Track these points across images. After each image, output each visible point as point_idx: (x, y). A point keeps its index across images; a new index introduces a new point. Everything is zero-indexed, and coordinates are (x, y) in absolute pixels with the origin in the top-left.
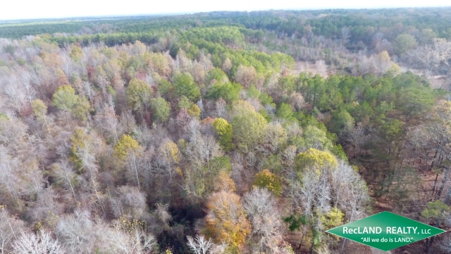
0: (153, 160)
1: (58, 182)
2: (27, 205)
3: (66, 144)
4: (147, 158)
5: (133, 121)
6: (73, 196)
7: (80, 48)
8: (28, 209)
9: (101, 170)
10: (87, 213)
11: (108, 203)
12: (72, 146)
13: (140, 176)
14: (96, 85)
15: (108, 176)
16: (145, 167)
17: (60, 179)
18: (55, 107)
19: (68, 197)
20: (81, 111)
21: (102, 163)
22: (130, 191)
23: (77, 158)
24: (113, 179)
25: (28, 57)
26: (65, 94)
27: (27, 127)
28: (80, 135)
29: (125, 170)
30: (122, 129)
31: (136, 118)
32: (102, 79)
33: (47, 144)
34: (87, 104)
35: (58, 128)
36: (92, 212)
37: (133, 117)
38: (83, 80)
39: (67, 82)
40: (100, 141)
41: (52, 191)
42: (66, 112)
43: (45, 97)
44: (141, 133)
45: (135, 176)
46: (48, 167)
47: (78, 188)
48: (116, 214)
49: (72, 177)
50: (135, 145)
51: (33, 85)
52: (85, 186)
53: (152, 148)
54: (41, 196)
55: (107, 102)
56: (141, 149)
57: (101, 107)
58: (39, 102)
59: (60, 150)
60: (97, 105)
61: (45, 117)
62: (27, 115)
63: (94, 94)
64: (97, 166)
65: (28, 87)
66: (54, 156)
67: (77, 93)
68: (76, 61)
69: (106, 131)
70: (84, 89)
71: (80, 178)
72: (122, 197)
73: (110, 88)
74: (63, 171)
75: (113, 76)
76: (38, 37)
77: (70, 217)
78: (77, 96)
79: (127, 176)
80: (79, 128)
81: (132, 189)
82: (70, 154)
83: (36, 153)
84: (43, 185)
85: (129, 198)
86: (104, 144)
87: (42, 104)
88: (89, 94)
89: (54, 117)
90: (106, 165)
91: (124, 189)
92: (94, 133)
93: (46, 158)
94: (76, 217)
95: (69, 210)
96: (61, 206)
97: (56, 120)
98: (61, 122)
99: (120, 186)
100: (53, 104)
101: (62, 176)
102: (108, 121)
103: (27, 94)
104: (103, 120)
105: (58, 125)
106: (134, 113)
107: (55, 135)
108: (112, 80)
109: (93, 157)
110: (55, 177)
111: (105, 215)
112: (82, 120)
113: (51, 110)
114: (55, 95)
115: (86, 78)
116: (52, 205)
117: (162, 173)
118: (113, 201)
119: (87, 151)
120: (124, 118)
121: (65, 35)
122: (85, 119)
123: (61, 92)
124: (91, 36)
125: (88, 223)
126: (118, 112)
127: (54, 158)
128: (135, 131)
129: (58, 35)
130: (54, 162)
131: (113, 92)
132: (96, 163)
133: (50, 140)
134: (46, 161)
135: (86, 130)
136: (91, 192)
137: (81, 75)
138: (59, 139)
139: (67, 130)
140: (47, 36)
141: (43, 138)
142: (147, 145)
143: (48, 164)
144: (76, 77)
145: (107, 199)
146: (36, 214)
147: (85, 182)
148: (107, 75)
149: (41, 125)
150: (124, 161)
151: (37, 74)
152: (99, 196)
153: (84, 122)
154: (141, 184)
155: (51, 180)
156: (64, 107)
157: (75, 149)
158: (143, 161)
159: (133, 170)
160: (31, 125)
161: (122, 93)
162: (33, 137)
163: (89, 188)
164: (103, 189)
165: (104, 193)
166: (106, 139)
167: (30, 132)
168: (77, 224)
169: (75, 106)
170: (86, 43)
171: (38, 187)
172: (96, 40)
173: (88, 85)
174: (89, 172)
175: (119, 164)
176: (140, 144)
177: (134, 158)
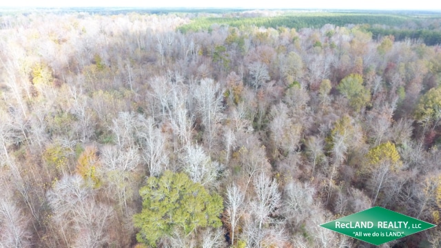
0: (408, 184)
1: (307, 152)
2: (279, 156)
3: (330, 125)
4: (402, 178)
5: (409, 133)
6: (312, 171)
9: (346, 163)
10: (313, 190)
11: (335, 195)
12: (334, 129)
13: (382, 191)
14: (387, 82)
15: (350, 171)
16: (393, 185)
17: (310, 151)
18: (339, 90)
19: (308, 168)
20: (359, 102)
21: (350, 157)
22: (361, 199)
23: (331, 140)
24: (353, 177)
25: (341, 43)
26: (354, 83)
27: (309, 99)
28: (345, 122)
29: (369, 176)
30: (390, 135)
31: (414, 131)
32: (397, 78)
33: (315, 119)
34: (367, 98)
35: (331, 109)
36: (319, 193)
37: (412, 128)
38: (377, 73)
39: (361, 72)
40: (359, 136)
41: (300, 157)
42: (345, 98)
43: (335, 79)
44: (410, 149)
45: (376, 188)
46: (307, 137)
47: (319, 166)
48: (337, 209)
49: (320, 154)
50: (396, 157)
51: (331, 66)
52: (326, 168)
53: (415, 172)
54: (290, 155)
55: (390, 103)
56: (400, 166)
57: (381, 105)
58: (328, 82)
59: (323, 127)
60: (378, 102)
61: (325, 95)
62: (314, 90)
63: (380, 90)
64: (345, 157)
65: (327, 67)
66: (316, 131)
67: (365, 84)
68: (380, 53)
69: (372, 130)
70: (373, 82)
71: (325, 159)
72: (351, 198)
73: (402, 90)
74: (316, 146)
76: (357, 27)
77: (299, 184)
78: (362, 87)
79: (368, 183)
80: (347, 116)
81: (366, 198)
82: (329, 135)
83: (304, 122)
84: (296, 147)
85: (357, 205)
86: (363, 142)
87: (328, 84)
88: (375, 89)
89: (333, 99)
90: (354, 161)
91: (357, 192)
92: (358, 127)
93: (309, 129)
94: (303, 187)
95: (302, 179)
96: (300, 172)
97: (333, 102)
98: (336, 105)
99: (356, 187)
100: (338, 87)
101: (313, 150)
102: (379, 121)
103: (323, 73)
104: (375, 119)
105: (332, 106)
106: (415, 124)
107: (325, 114)
108: (408, 83)
109: (345, 148)
110: (307, 147)
111: (327, 203)
112: (355, 110)
113: (334, 92)
114: (343, 80)
115: (381, 73)
116: (294, 167)
117: (410, 205)
118: (341, 195)
119: (343, 138)
120: (400, 125)
122: (358, 110)
123: (350, 79)
125: (310, 199)
126: (396, 117)
127: (314, 131)
128: (405, 144)
129: (377, 26)
130: (313, 135)
131: (403, 95)
132: (345, 154)
133: (319, 117)
134: (308, 132)
135: (353, 121)
136: (327, 176)
137: (378, 69)
138: (326, 118)
139: (337, 114)
140: (366, 26)
141: (316, 112)
142: (410, 166)
143: (308, 135)
144: (371, 69)
145: (337, 191)
146: (281, 166)
147: (327, 164)
148: (406, 76)
149: (320, 101)
150: (374, 167)
151: (339, 58)
152: (332, 183)
153: (355, 113)
154: (378, 200)
155: (303, 148)
156: (345, 93)
157: (334, 132)
158: (393, 179)
159: (378, 181)
160: (312, 98)
161: (413, 98)
162: (309, 108)
163: (326, 172)
164: (338, 181)
165: (337, 184)
166: (368, 137)
167: (309, 104)
168: (302, 193)
169: (356, 95)
170: (401, 37)
171: (292, 148)
173: (379, 80)
174: (335, 158)
175: (366, 167)
176: (402, 159)
177: (386, 170)
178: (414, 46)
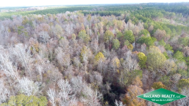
0: (109, 64)
1: (75, 64)
2: (64, 69)
3: (79, 51)
4: (106, 63)
5: (104, 47)
6: (78, 70)
7: (91, 16)
8: (64, 71)
9: (89, 63)
10: (81, 78)
11: (89, 76)
12: (81, 52)
13: (102, 69)
14: (93, 31)
15: (91, 66)
16: (105, 66)
17: (75, 63)
18: (79, 37)
19: (77, 70)
20: (87, 40)
21: (90, 60)
22: (97, 74)
23: (82, 57)
24: (92, 68)
25: (74, 18)
26: (83, 33)
27: (69, 43)
28: (84, 48)
29: (97, 66)
30: (99, 49)
31: (105, 46)
32: (96, 29)
33: (74, 50)
34: (89, 38)
35: (78, 45)
36: (83, 78)
37: (105, 45)
38: (90, 28)
39: (84, 29)
40: (90, 52)
41: (72, 67)
42: (82, 39)
43: (76, 33)
44: (106, 52)
45: (101, 69)
46: (73, 58)
47: (80, 68)
48: (91, 81)
49: (79, 63)
50: (103, 56)
51: (73, 28)
52: (83, 68)
53: (109, 59)
54: (68, 67)
55: (96, 38)
56: (105, 58)
57: (94, 40)
58: (74, 34)
59: (77, 53)
60: (92, 39)
61: (75, 40)
62: (70, 39)
63: (92, 34)
64: (88, 61)
65: (72, 29)
66: (75, 54)
67: (87, 33)
68: (88, 21)
69: (93, 49)
70: (89, 32)
71: (82, 64)
72: (94, 75)
73: (98, 33)
74: (77, 61)
75: (100, 28)
76: (78, 11)
77: (76, 77)
78: (86, 34)
79: (97, 68)
80: (85, 46)
81: (98, 73)
82: (80, 55)
83: (70, 52)
84: (70, 64)
85: (97, 77)
86: (92, 54)
87: (75, 35)
88: (90, 34)
89: (78, 41)
90: (91, 62)
91: (95, 72)
92: (89, 49)
93: (73, 55)
94: (78, 78)
95: (76, 75)
96: (74, 72)
97: (78, 42)
98: (79, 43)
99: (94, 71)
100: (78, 36)
101: (76, 62)
102: (95, 45)
103: (71, 31)
104: (93, 45)
105: (78, 44)
106: (105, 44)
107: (77, 47)
108: (99, 30)
109: (87, 58)
110: (74, 62)
111: (87, 80)
112: (86, 43)
113: (77, 38)
114: (79, 33)
115: (91, 28)
116: (71, 71)
117: (111, 70)
118: (91, 76)
119: (85, 55)
120: (101, 45)
121: (87, 11)
122: (87, 43)
123: (81, 32)
124: (95, 12)
125: (81, 82)
126: (99, 43)
127: (75, 55)
128: (104, 51)
129: (84, 11)
130: (75, 56)
131: (99, 34)
132: (88, 60)
133: (75, 49)
134: (72, 56)
135: (87, 47)
136: (84, 70)
137: (89, 27)
138: (78, 49)
139: (80, 46)
140: (81, 11)
141: (73, 47)
142: (108, 58)
143: (73, 57)
144: (87, 27)
145: (89, 75)
146: (66, 73)
147: (83, 66)
148: (98, 28)
149: (73, 43)
150: (98, 62)
151: (75, 25)
152: (86, 72)
153: (87, 44)
154: (102, 72)
155: (72, 63)
156: (81, 37)
157: (82, 53)
158: (104, 64)
159: (100, 66)
160: (70, 42)
161: (102, 35)
162: (70, 46)
163: (83, 69)
164: (88, 71)
165: (88, 72)
166: (93, 52)
167: (70, 45)
168: (77, 81)
169: (85, 38)
170: (93, 15)
171: (68, 64)
172: (97, 14)
173: (91, 30)
174: (85, 63)
175: (96, 63)
176: (105, 56)
177: (102, 61)
178: (97, 17)
